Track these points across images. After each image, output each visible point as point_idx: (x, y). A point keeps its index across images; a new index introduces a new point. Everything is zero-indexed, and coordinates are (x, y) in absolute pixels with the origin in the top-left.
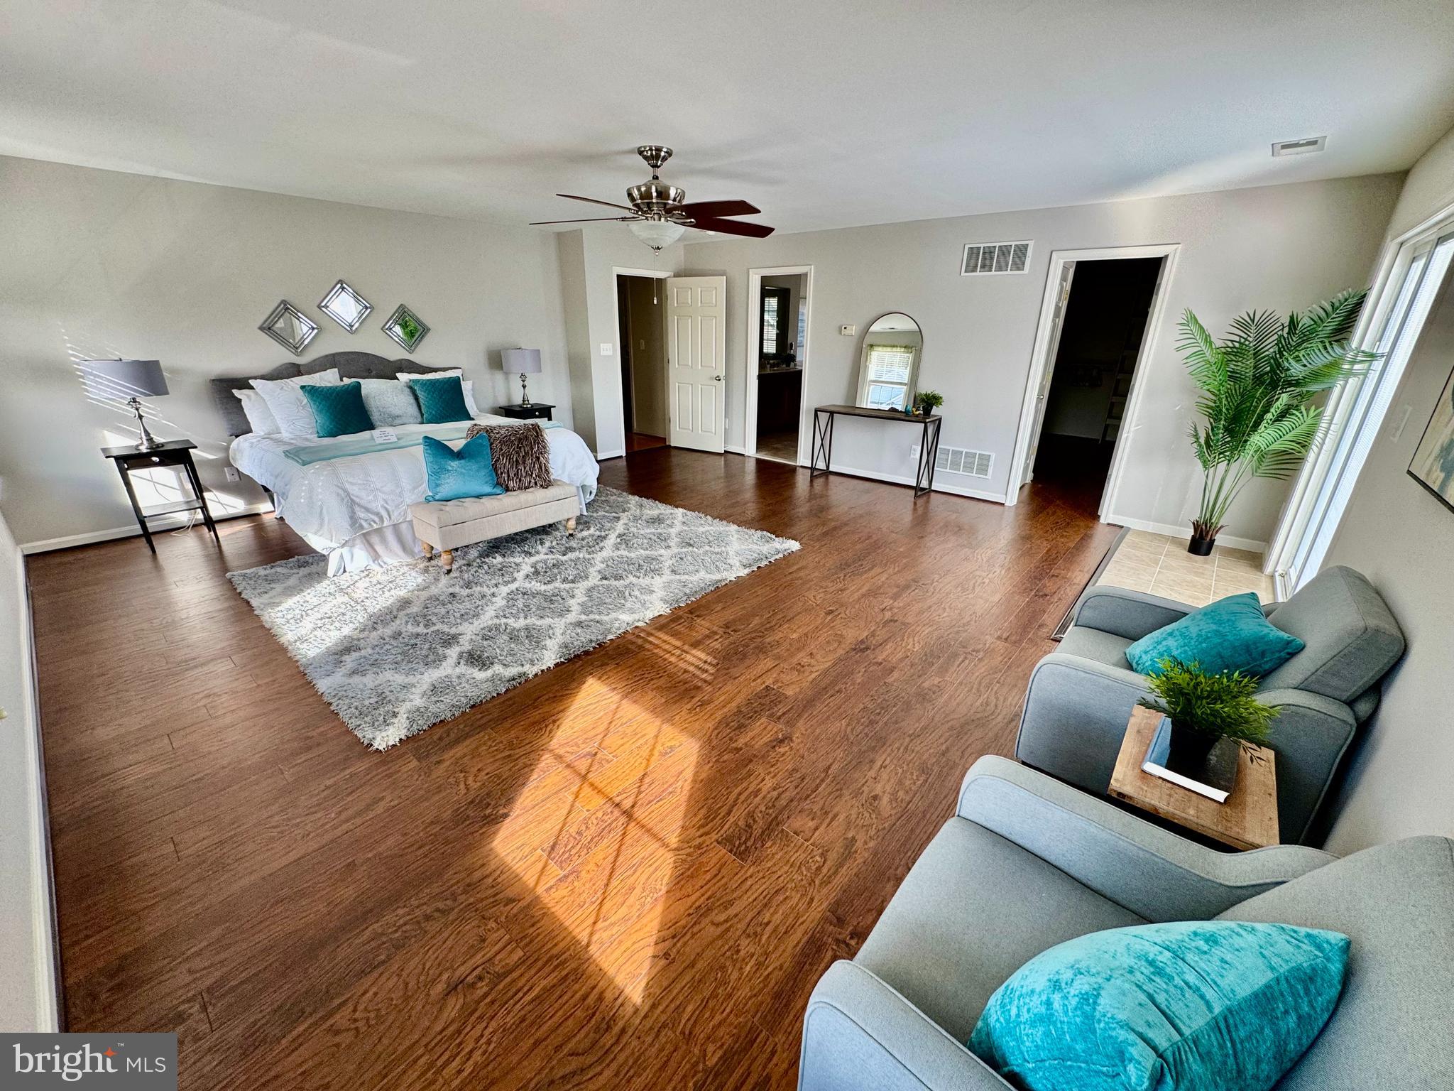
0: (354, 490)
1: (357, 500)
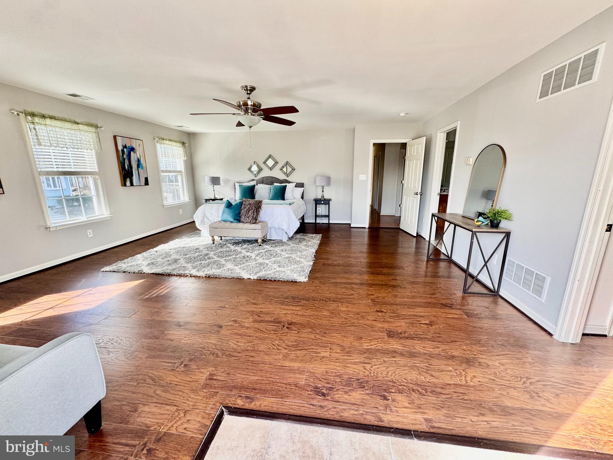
0: (206, 212)
1: (207, 216)
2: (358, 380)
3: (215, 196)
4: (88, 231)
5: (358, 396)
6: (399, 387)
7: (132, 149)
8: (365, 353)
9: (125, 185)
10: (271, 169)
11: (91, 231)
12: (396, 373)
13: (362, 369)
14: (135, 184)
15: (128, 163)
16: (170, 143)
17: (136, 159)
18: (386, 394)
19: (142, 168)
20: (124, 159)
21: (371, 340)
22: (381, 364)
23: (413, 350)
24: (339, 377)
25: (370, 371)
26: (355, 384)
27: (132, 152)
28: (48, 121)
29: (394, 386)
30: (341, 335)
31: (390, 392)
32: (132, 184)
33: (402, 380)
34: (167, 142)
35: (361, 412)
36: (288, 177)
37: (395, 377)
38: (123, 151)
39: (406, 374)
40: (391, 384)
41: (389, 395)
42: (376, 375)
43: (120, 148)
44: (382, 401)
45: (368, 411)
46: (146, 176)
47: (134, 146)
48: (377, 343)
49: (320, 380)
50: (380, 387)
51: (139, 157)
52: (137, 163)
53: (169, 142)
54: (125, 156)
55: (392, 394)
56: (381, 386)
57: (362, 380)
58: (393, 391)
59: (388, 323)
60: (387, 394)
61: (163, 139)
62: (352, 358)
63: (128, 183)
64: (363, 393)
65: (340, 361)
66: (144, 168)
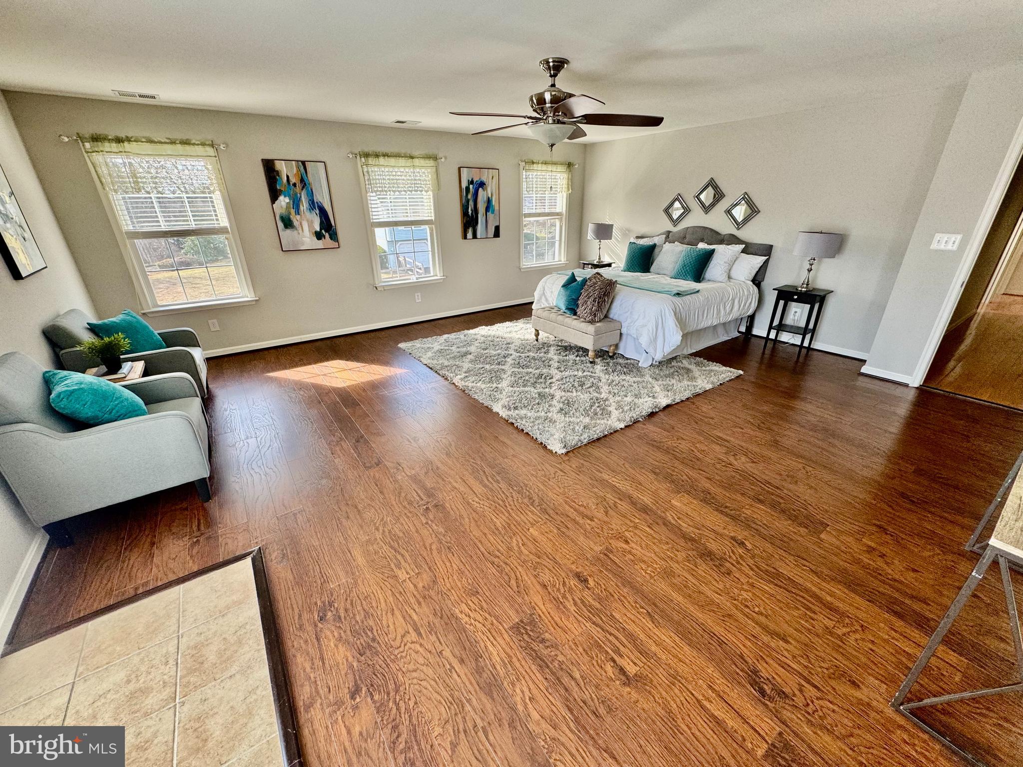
2: (374, 640)
3: (600, 259)
4: (416, 294)
5: (340, 658)
6: (391, 701)
7: (482, 185)
8: (441, 618)
9: (465, 237)
10: (707, 209)
11: (419, 294)
12: (424, 683)
13: (400, 631)
14: (479, 236)
15: (473, 206)
16: (544, 167)
17: (485, 199)
18: (364, 689)
19: (493, 212)
20: (468, 201)
21: (482, 608)
22: (430, 652)
23: (505, 684)
24: (365, 615)
25: (403, 645)
26: (362, 641)
27: (480, 189)
28: (382, 160)
29: (388, 694)
30: (462, 566)
31: (371, 694)
32: (475, 236)
33: (409, 699)
34: (540, 167)
35: (312, 675)
36: (738, 229)
37: (412, 686)
38: (468, 189)
39: (430, 699)
40: (391, 686)
41: (363, 695)
42: (399, 656)
43: (464, 185)
44: (346, 691)
45: (318, 682)
46: (498, 224)
47: (484, 179)
48: (481, 620)
49: (347, 599)
50: (376, 675)
51: (490, 196)
52: (485, 205)
53: (544, 165)
54: (470, 197)
55: (369, 699)
56: (379, 675)
57: (375, 645)
58: (376, 697)
59: (558, 608)
60: (364, 692)
61: (533, 163)
62: (416, 607)
63: (470, 235)
64: (350, 659)
65: (400, 599)
66: (496, 212)
